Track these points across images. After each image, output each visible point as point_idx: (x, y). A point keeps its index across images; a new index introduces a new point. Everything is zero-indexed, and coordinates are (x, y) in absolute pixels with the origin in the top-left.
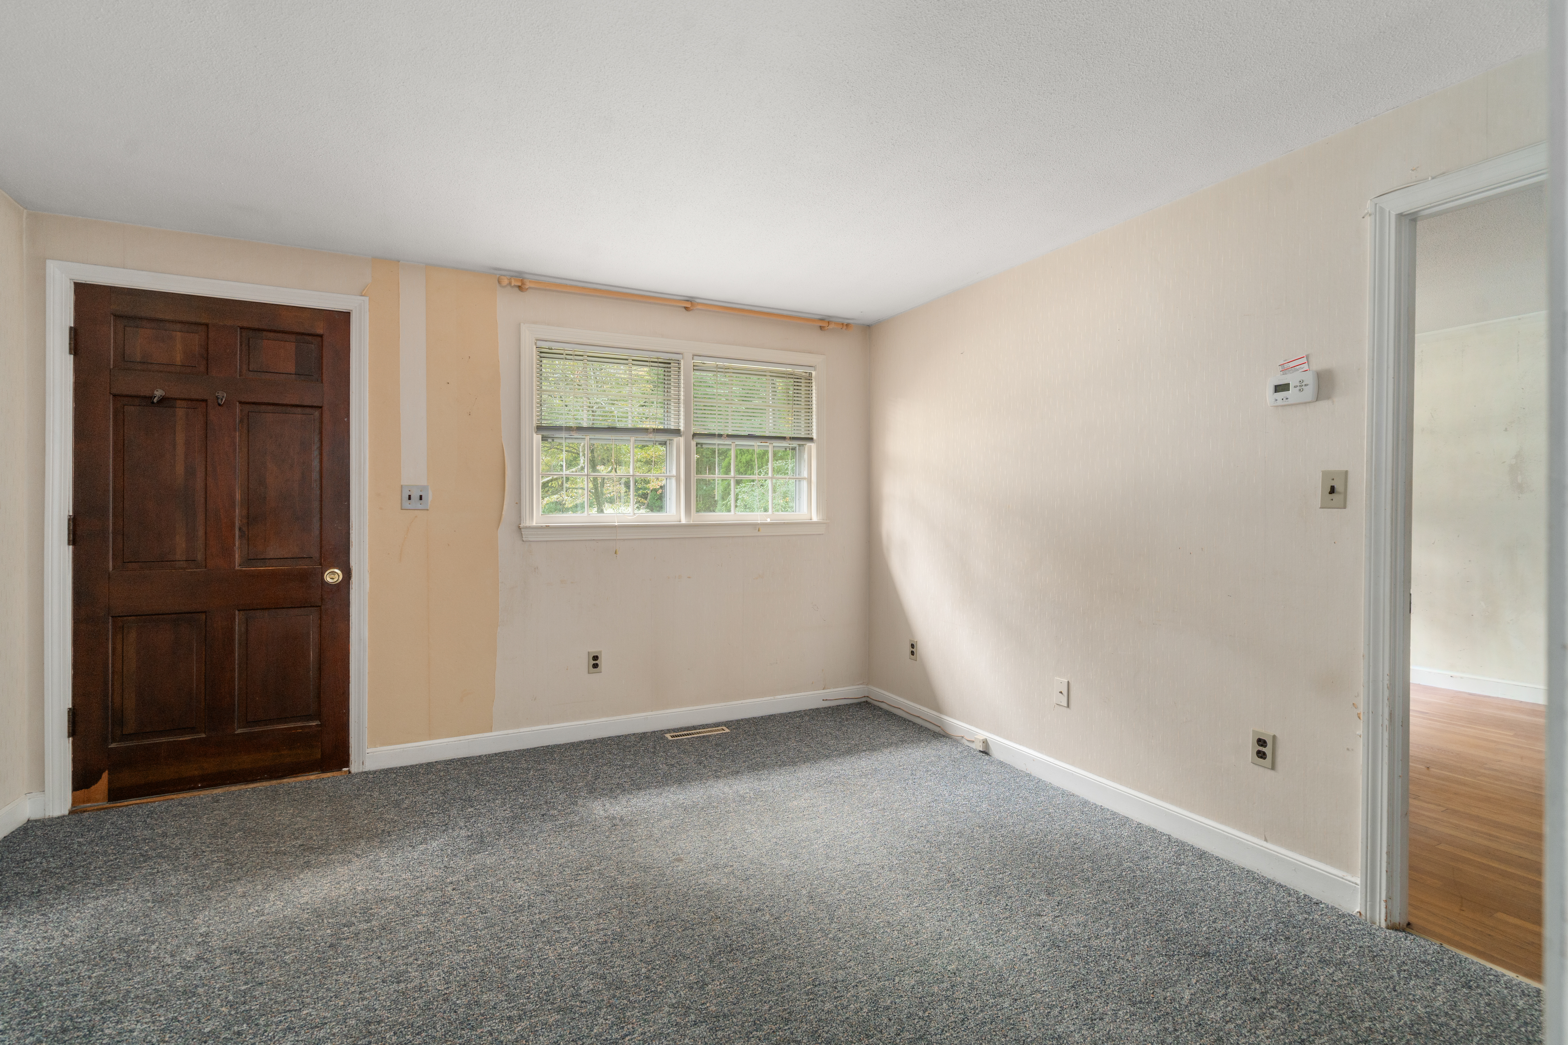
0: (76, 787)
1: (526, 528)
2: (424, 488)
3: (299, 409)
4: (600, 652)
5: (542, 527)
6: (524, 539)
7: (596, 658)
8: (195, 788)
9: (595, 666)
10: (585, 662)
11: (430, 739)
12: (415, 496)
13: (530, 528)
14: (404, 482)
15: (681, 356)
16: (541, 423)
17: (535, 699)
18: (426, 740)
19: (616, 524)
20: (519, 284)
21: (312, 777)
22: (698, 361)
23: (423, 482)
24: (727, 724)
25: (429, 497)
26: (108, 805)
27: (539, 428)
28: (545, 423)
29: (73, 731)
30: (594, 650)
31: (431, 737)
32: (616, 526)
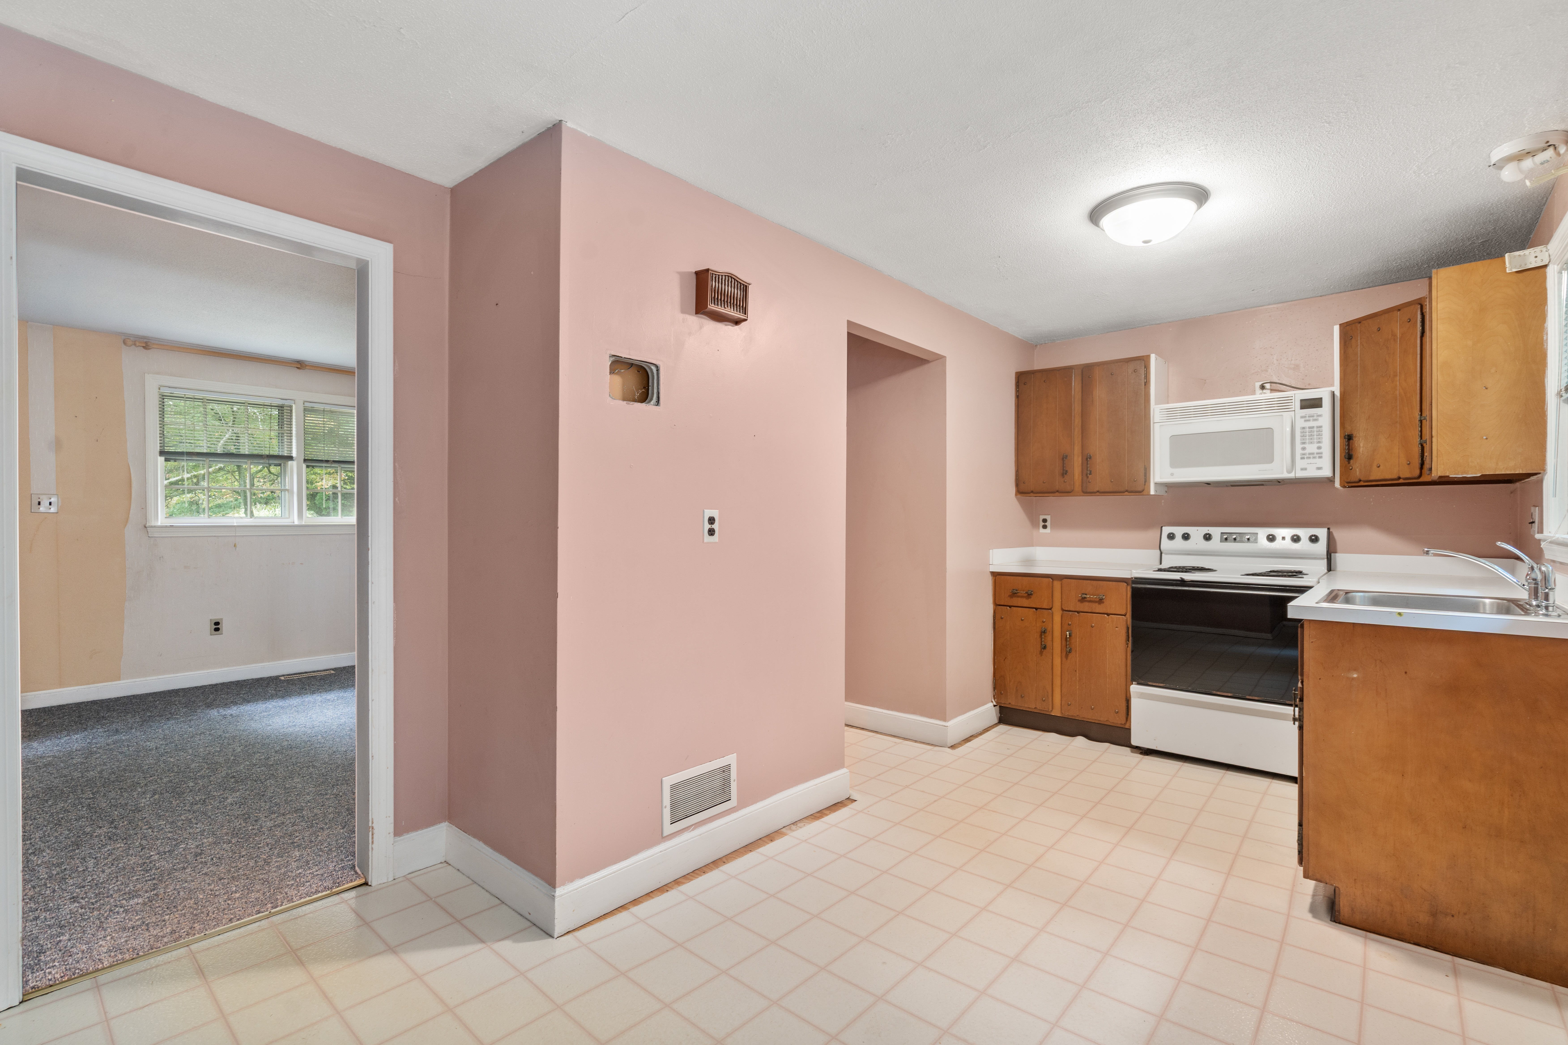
1: (152, 527)
4: (222, 619)
5: (166, 527)
6: (150, 536)
7: (217, 623)
9: (217, 630)
10: (208, 627)
11: (60, 688)
12: (45, 502)
13: (155, 527)
14: (34, 491)
15: (293, 402)
16: (164, 449)
17: (161, 655)
18: (57, 688)
19: (235, 524)
20: (144, 345)
22: (308, 406)
23: (52, 491)
24: (333, 669)
27: (162, 453)
28: (167, 449)
30: (216, 618)
31: (61, 685)
32: (234, 526)
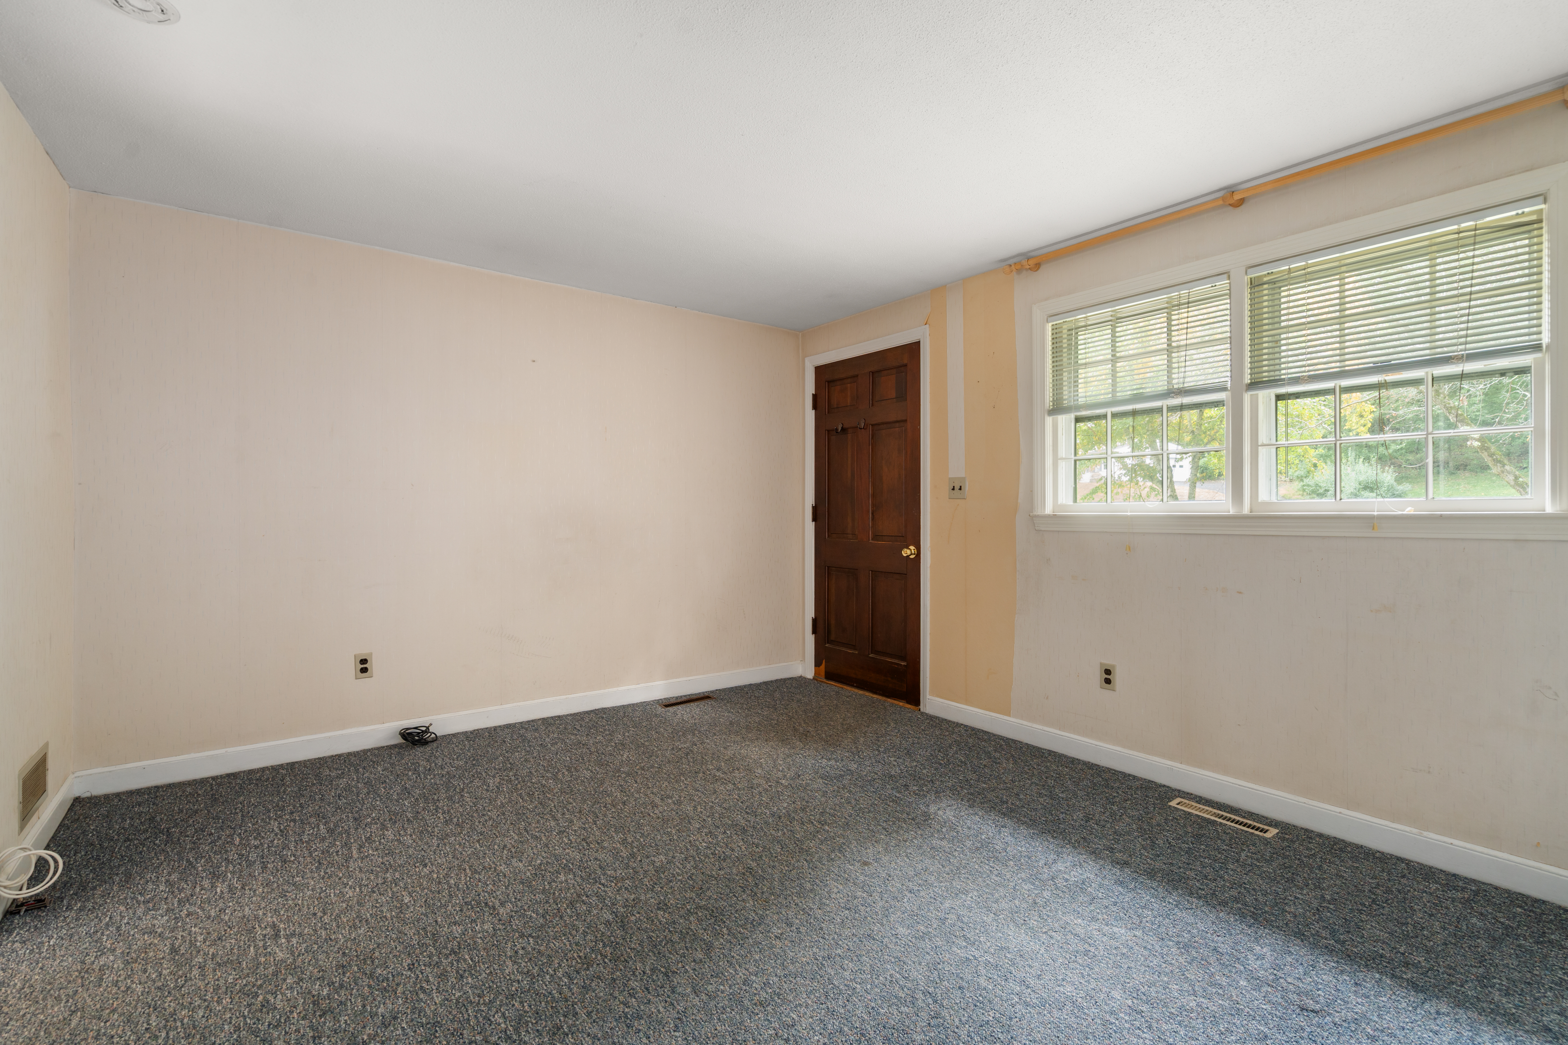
0: (815, 666)
1: (1038, 516)
2: (963, 479)
3: (897, 425)
4: (1115, 667)
5: (1052, 516)
6: (1036, 527)
7: (1108, 672)
8: (852, 686)
9: (1108, 681)
10: (1096, 676)
11: (966, 704)
12: (957, 488)
13: (1043, 516)
14: (951, 475)
15: (1227, 275)
18: (963, 704)
19: (1129, 514)
20: (1032, 265)
21: (901, 704)
22: (1255, 274)
23: (962, 474)
25: (967, 488)
26: (825, 680)
29: (815, 631)
30: (1108, 664)
31: (967, 702)
32: (1129, 517)
